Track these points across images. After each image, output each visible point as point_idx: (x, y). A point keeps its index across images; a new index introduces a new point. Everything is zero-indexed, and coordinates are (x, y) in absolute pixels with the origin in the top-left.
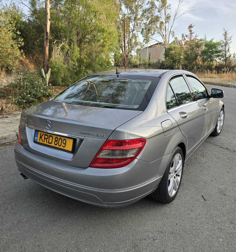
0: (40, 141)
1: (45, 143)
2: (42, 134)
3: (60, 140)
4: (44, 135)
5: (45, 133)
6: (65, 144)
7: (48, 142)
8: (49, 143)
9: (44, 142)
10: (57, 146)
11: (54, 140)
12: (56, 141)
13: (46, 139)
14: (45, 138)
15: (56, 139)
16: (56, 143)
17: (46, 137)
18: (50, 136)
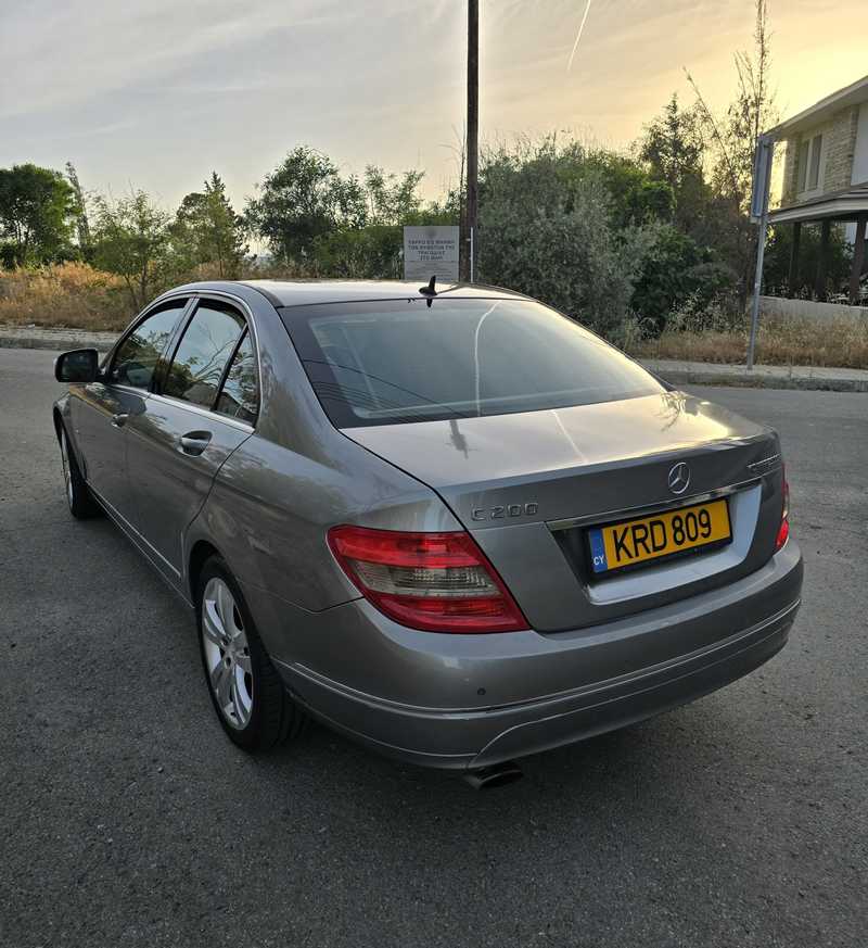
0: (619, 559)
1: (643, 556)
2: (620, 529)
3: (691, 520)
4: (630, 533)
5: (630, 525)
6: (708, 525)
7: (651, 548)
8: (656, 549)
9: (637, 555)
10: (688, 544)
11: (670, 531)
12: (677, 530)
13: (642, 541)
14: (636, 541)
15: (677, 524)
16: (679, 536)
17: (640, 534)
18: (652, 524)
